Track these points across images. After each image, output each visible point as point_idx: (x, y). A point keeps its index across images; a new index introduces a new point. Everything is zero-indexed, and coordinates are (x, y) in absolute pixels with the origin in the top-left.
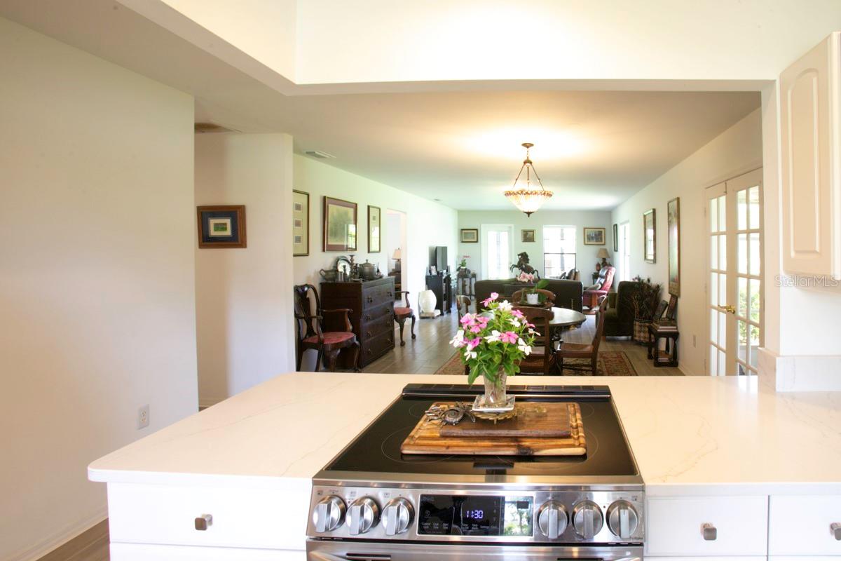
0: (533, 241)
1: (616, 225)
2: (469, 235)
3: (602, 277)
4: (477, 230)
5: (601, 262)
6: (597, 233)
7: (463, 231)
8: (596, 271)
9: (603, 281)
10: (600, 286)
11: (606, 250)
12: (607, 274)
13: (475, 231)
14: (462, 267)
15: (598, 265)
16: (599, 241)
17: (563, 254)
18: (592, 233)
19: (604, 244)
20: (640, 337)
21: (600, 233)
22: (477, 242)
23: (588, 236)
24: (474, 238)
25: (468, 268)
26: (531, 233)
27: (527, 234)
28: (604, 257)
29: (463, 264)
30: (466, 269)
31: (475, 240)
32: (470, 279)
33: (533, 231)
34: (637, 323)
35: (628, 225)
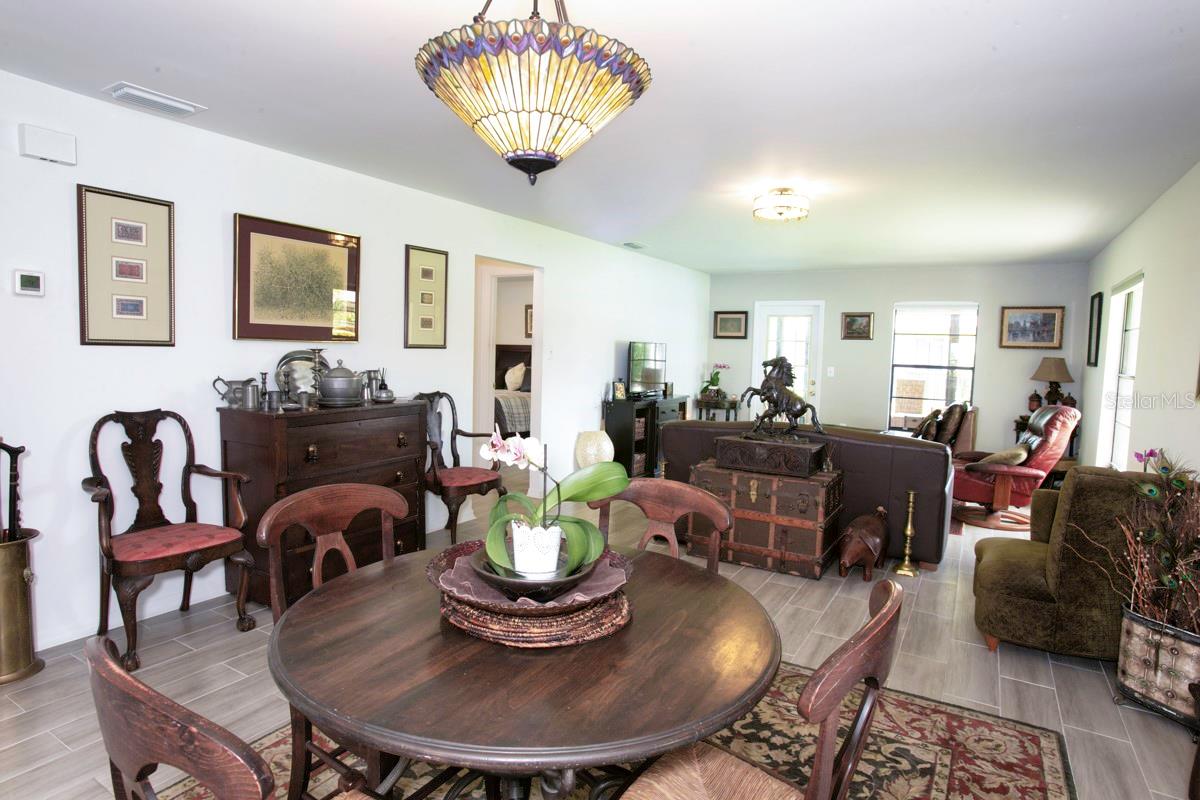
0: (867, 337)
1: (1100, 296)
2: (730, 324)
3: (1035, 431)
4: (746, 313)
5: (1043, 390)
6: (1039, 319)
7: (720, 316)
8: (1025, 412)
9: (1035, 441)
10: (1024, 456)
11: (1062, 361)
12: (1051, 424)
13: (743, 316)
14: (710, 387)
15: (1035, 399)
16: (1043, 340)
17: (953, 368)
18: (1024, 319)
19: (1060, 347)
20: (1146, 684)
21: (1048, 320)
22: (745, 337)
23: (1010, 326)
24: (740, 331)
25: (724, 389)
26: (864, 321)
27: (854, 321)
28: (1054, 378)
29: (714, 380)
30: (718, 391)
31: (742, 334)
32: (728, 412)
33: (868, 316)
34: (1139, 629)
35: (1138, 289)
